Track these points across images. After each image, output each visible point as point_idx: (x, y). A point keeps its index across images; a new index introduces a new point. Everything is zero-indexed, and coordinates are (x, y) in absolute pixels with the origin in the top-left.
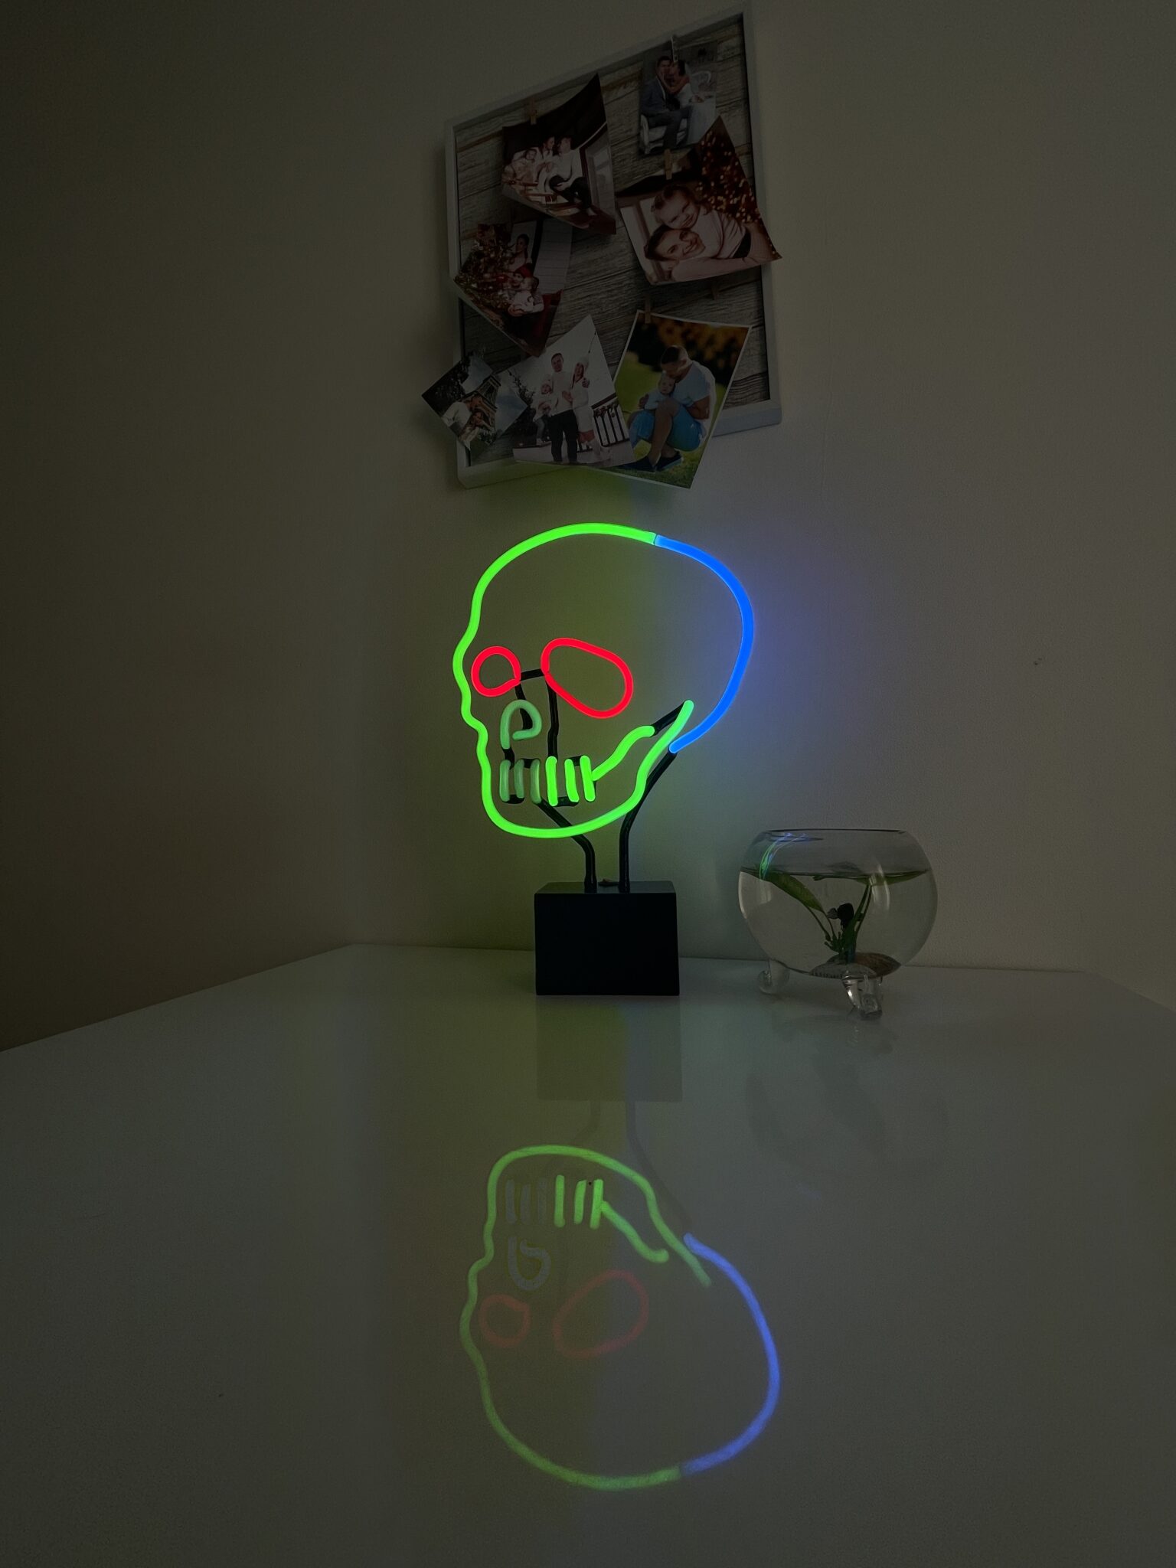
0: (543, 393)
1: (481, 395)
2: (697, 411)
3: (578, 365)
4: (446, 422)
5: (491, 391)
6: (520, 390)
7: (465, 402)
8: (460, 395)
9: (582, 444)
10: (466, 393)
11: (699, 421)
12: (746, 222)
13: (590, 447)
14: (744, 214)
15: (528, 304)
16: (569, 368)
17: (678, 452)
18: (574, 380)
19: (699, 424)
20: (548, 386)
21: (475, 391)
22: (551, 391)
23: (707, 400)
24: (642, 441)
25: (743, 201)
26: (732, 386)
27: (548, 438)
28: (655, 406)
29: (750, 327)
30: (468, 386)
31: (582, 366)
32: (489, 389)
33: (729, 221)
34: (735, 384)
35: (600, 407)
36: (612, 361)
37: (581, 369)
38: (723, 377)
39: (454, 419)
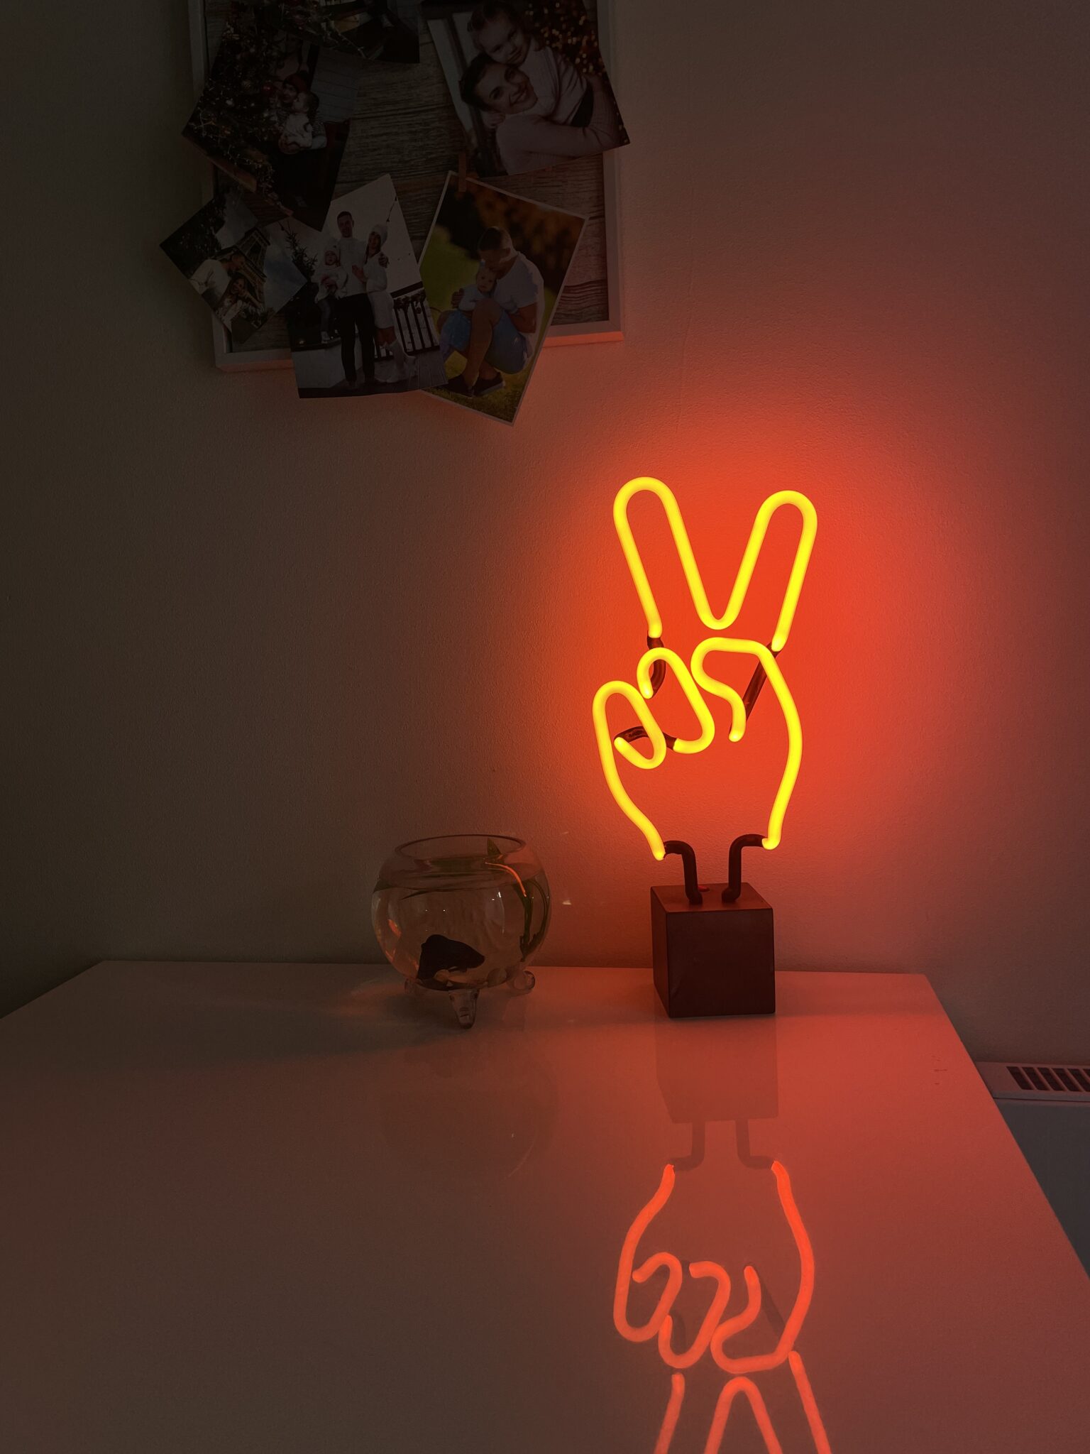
0: (327, 264)
1: (244, 255)
2: (522, 321)
3: (373, 233)
4: (197, 287)
5: (257, 250)
6: (296, 253)
7: (221, 261)
8: (214, 250)
9: (381, 347)
10: (223, 248)
11: (523, 334)
12: (587, 72)
13: (391, 353)
14: (585, 62)
15: (306, 134)
16: (361, 234)
17: (499, 373)
18: (367, 253)
19: (523, 339)
20: (333, 254)
21: (235, 247)
22: (338, 262)
23: (533, 307)
24: (456, 352)
25: (584, 43)
26: (564, 292)
27: (336, 331)
28: (472, 306)
29: (586, 218)
30: (225, 238)
31: (379, 237)
32: (253, 247)
33: (567, 69)
34: (568, 289)
35: (402, 297)
36: (417, 235)
37: (377, 241)
38: (553, 280)
39: (206, 283)
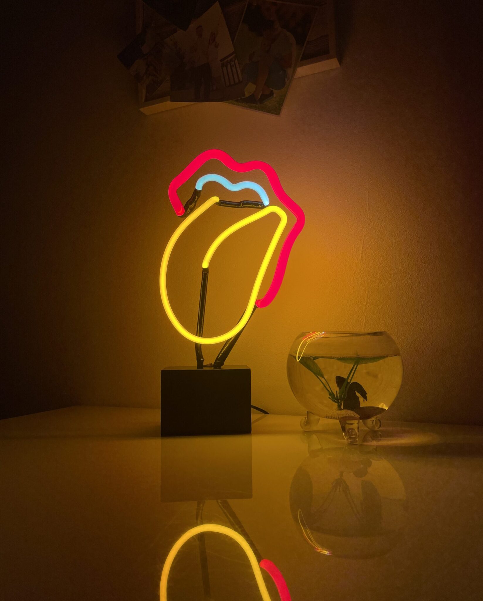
2: (285, 62)
3: (212, 33)
6: (177, 50)
7: (143, 59)
9: (214, 85)
11: (285, 69)
16: (207, 35)
18: (209, 43)
19: (285, 71)
20: (193, 47)
24: (250, 83)
26: (306, 45)
27: (193, 82)
28: (259, 59)
29: (318, 6)
34: (309, 43)
35: (226, 61)
36: (233, 31)
37: (214, 36)
38: (301, 39)
39: (136, 71)
